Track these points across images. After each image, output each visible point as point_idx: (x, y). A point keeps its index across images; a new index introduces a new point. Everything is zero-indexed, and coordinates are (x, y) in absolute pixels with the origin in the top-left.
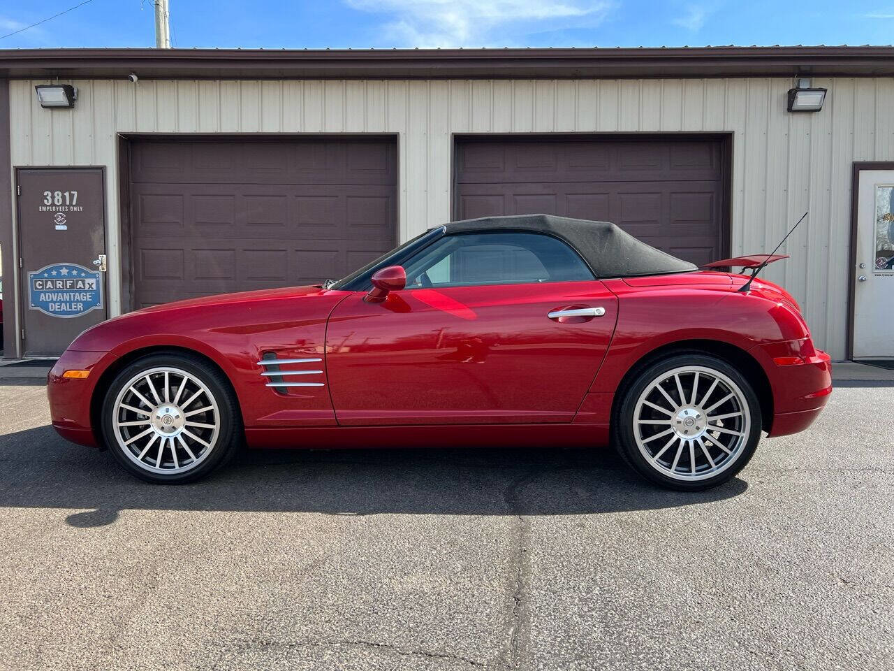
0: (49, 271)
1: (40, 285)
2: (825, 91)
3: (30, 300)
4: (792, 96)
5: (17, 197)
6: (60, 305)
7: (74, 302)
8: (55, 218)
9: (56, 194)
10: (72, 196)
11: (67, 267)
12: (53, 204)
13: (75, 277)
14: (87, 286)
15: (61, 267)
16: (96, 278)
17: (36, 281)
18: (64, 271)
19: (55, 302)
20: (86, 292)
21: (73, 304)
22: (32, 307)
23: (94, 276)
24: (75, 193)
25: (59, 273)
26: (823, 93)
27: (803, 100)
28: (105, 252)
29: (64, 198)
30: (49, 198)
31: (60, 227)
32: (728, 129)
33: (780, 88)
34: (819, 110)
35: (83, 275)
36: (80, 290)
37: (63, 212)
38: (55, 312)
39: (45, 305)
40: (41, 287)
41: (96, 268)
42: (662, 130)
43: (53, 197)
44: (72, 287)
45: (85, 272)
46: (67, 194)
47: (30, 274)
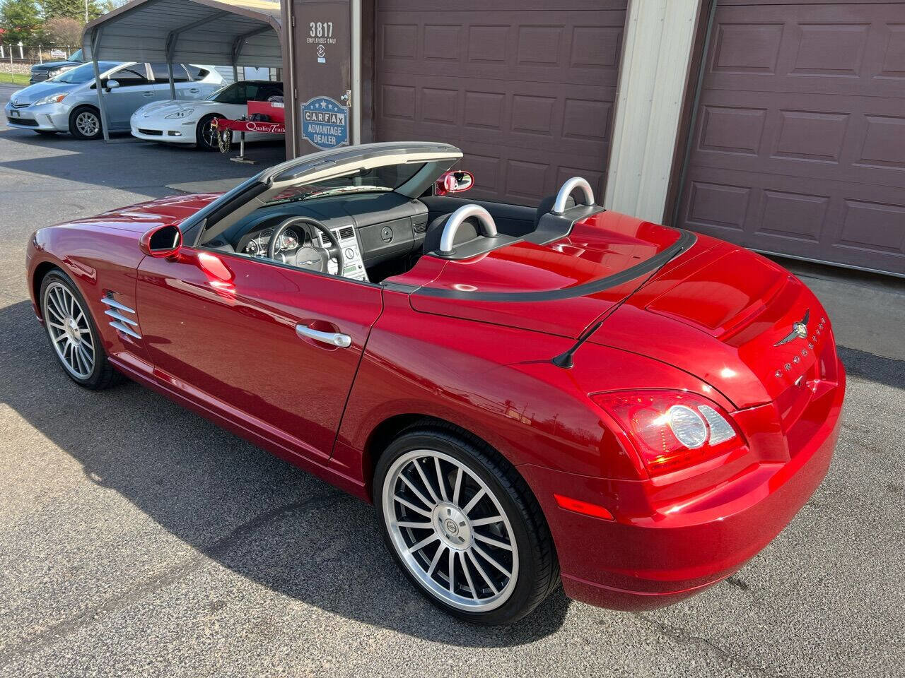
0: (313, 103)
1: (309, 116)
3: (302, 129)
5: (293, 28)
6: (321, 138)
7: (331, 135)
8: (318, 51)
9: (318, 24)
10: (328, 26)
11: (326, 101)
12: (316, 36)
13: (330, 111)
14: (339, 121)
15: (321, 100)
16: (344, 113)
17: (306, 112)
18: (323, 104)
19: (318, 134)
20: (338, 126)
21: (330, 137)
22: (304, 137)
23: (342, 111)
24: (330, 24)
25: (320, 106)
28: (350, 87)
29: (323, 28)
30: (313, 29)
31: (321, 60)
35: (336, 109)
36: (334, 124)
37: (322, 44)
38: (317, 143)
39: (311, 135)
40: (309, 119)
41: (344, 103)
43: (316, 29)
44: (328, 121)
45: (338, 107)
46: (325, 25)
47: (303, 105)
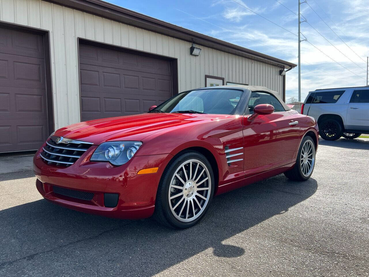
2: (201, 49)
4: (192, 49)
26: (200, 50)
27: (196, 52)
32: (176, 57)
33: (188, 45)
34: (198, 56)
42: (158, 54)
